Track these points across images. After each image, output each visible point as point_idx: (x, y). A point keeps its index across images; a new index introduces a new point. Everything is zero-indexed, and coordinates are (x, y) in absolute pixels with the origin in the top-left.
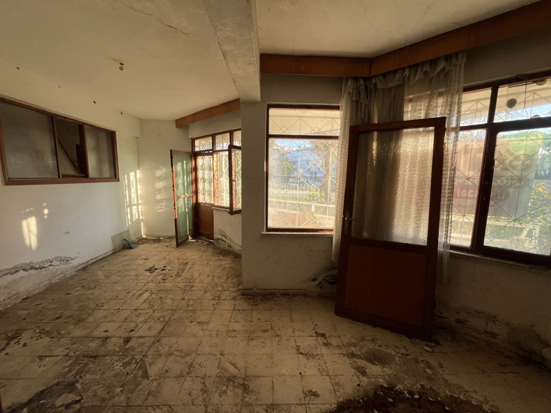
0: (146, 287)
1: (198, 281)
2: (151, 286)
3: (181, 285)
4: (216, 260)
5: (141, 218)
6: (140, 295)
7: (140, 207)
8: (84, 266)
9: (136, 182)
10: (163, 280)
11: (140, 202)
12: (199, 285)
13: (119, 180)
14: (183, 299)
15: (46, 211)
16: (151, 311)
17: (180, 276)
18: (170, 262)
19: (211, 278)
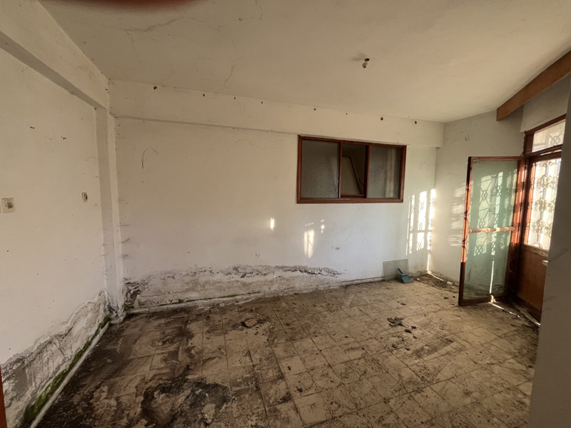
0: (367, 343)
1: (437, 387)
2: (374, 345)
3: (407, 374)
4: (515, 371)
5: (429, 248)
6: (352, 349)
7: (429, 234)
8: (348, 283)
9: (428, 203)
10: (393, 346)
11: (430, 228)
12: (433, 398)
13: (402, 201)
14: (386, 401)
15: (323, 227)
16: (338, 380)
17: (419, 357)
18: (425, 326)
19: (468, 400)
